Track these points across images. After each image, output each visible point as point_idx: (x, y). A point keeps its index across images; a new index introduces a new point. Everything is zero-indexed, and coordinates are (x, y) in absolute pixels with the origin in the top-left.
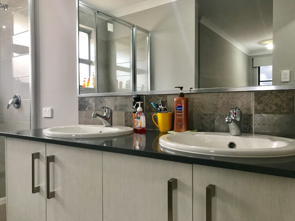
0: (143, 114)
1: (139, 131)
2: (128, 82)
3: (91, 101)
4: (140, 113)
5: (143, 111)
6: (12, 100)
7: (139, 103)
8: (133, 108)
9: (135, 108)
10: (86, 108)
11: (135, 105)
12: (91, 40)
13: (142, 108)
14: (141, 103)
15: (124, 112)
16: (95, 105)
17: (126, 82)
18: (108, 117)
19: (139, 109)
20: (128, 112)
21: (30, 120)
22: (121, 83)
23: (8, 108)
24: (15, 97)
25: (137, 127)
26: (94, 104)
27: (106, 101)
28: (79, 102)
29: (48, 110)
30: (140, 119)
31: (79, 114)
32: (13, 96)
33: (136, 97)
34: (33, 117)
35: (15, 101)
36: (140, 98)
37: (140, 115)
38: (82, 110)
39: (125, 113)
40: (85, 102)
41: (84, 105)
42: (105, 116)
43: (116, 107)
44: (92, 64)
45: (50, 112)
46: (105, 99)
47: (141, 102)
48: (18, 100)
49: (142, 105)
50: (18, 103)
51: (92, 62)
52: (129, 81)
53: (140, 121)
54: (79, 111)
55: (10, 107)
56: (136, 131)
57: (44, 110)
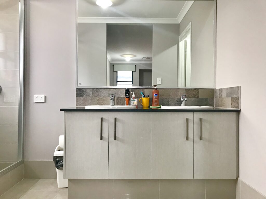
3: (88, 91)
7: (134, 92)
10: (84, 95)
15: (116, 97)
16: (92, 93)
20: (119, 98)
27: (102, 91)
28: (77, 91)
31: (77, 99)
38: (79, 97)
40: (83, 91)
43: (110, 95)
45: (43, 98)
53: (135, 102)
57: (36, 97)
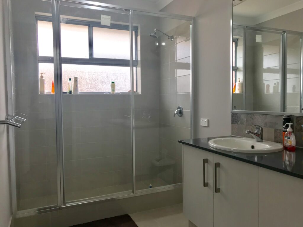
0: (293, 134)
1: (288, 149)
2: (276, 84)
3: (242, 117)
4: (290, 133)
5: (293, 132)
6: (177, 111)
7: (290, 124)
8: (283, 128)
9: (285, 127)
10: (238, 122)
11: (285, 125)
12: (237, 47)
13: (292, 128)
14: (291, 125)
15: (273, 129)
16: (247, 120)
17: (274, 84)
18: (259, 134)
19: (289, 129)
20: (278, 130)
21: (190, 127)
22: (268, 86)
23: (174, 116)
24: (179, 108)
25: (287, 145)
26: (245, 120)
27: (257, 118)
28: (232, 116)
29: (205, 120)
30: (290, 138)
31: (232, 126)
32: (178, 107)
33: (286, 117)
34: (193, 124)
35: (179, 111)
36: (290, 119)
37: (290, 135)
38: (234, 124)
39: (275, 130)
40: (238, 117)
41: (236, 120)
42: (256, 133)
43: (266, 124)
44: (238, 70)
45: (207, 122)
46: (255, 116)
47: (291, 123)
48: (181, 110)
49: (292, 126)
50: (181, 113)
51: (238, 68)
52: (278, 83)
53: (290, 140)
54: (232, 124)
55: (176, 115)
56: (285, 148)
57: (202, 120)
